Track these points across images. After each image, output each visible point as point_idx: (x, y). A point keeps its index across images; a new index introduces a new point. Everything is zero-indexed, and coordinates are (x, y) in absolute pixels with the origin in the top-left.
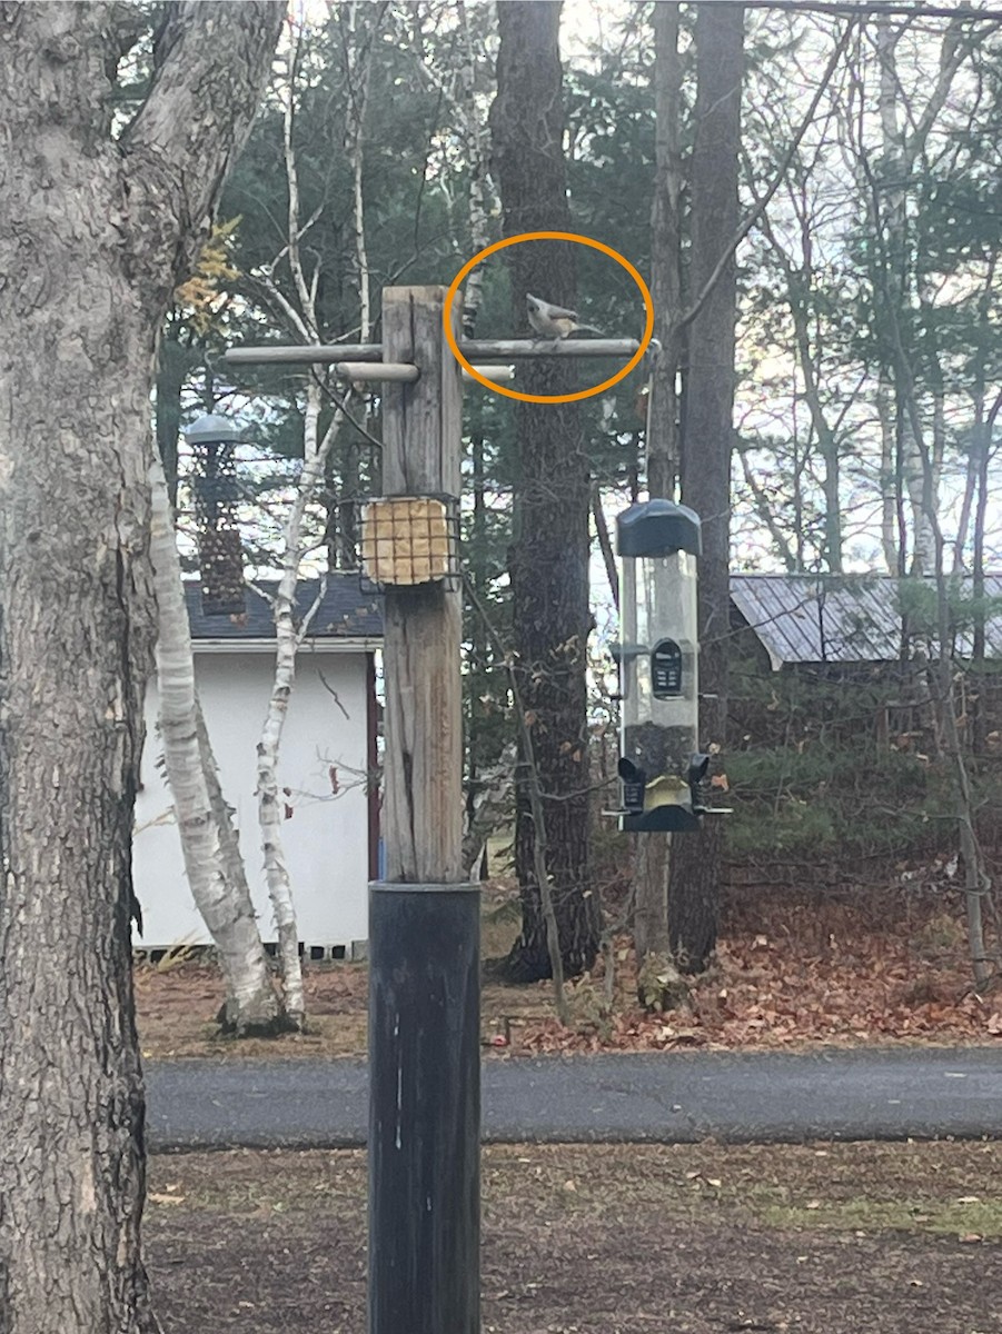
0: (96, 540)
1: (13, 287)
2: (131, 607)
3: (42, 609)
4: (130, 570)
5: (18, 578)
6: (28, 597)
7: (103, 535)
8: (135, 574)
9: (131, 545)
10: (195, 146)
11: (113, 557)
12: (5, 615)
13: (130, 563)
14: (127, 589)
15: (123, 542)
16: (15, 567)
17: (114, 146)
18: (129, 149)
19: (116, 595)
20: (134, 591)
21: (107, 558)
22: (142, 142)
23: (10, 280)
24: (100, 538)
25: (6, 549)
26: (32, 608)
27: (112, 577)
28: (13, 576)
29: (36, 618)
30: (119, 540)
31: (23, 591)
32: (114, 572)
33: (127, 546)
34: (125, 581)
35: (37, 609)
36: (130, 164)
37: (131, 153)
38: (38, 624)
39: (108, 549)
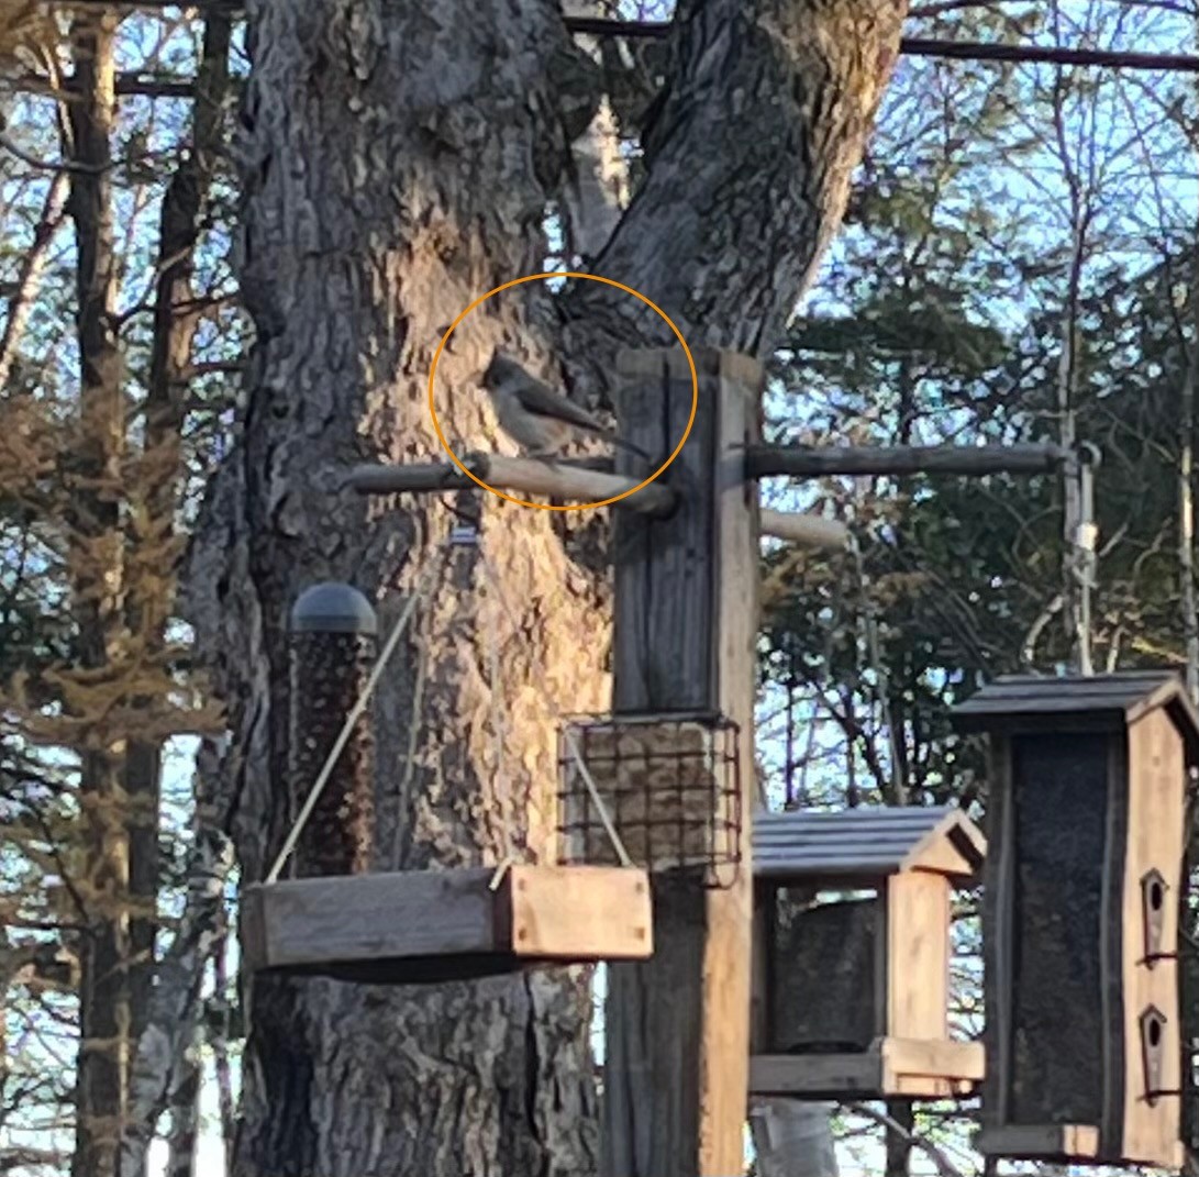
0: (488, 1006)
1: (353, 551)
2: (552, 1133)
3: (387, 1132)
4: (551, 1067)
5: (346, 1074)
6: (364, 1111)
7: (502, 1001)
8: (559, 1073)
9: (553, 1019)
10: (702, 308)
11: (519, 1040)
12: (322, 1144)
13: (553, 1052)
14: (545, 1097)
15: (539, 1014)
16: (342, 1055)
17: (547, 303)
18: (577, 310)
19: (522, 1109)
20: (558, 1106)
21: (508, 1041)
22: (602, 301)
23: (348, 539)
24: (496, 1006)
25: (327, 1022)
26: (370, 1130)
27: (516, 1079)
28: (338, 1071)
29: (376, 1149)
30: (532, 1013)
31: (355, 1098)
32: (521, 1068)
33: (546, 1021)
34: (542, 1083)
35: (379, 1131)
36: (575, 335)
37: (576, 317)
38: (381, 1159)
39: (511, 1027)
